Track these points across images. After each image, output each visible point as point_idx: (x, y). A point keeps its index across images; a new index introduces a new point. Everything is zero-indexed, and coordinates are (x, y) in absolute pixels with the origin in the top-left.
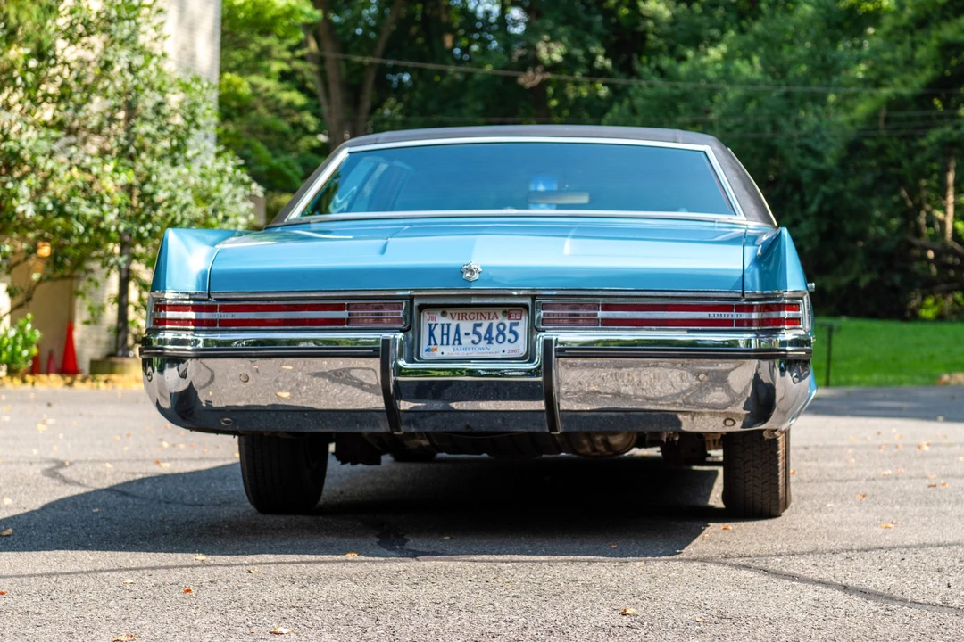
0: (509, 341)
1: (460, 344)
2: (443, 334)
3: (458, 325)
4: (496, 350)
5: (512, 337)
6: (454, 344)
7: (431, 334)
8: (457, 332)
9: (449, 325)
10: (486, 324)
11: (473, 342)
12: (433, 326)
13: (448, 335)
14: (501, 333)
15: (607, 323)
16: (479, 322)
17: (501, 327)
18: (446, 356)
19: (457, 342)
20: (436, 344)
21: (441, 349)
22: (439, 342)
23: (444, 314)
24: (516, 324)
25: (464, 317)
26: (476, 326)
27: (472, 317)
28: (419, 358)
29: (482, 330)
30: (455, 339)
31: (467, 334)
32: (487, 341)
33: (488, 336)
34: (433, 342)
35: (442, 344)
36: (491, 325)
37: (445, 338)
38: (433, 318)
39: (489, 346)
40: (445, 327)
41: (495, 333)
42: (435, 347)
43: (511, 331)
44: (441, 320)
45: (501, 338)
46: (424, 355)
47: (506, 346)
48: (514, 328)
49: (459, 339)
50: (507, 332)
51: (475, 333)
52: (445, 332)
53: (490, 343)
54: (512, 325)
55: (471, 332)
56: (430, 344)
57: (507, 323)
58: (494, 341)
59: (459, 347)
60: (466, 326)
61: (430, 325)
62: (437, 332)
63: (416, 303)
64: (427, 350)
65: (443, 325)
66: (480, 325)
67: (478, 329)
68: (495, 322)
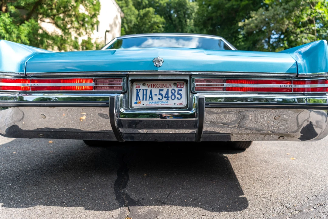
0: (178, 98)
1: (152, 100)
2: (143, 95)
3: (151, 90)
4: (171, 103)
5: (179, 97)
6: (149, 100)
7: (138, 95)
8: (151, 93)
9: (146, 90)
10: (165, 90)
11: (159, 99)
12: (138, 91)
13: (146, 95)
14: (173, 94)
15: (229, 90)
16: (162, 89)
17: (173, 91)
18: (145, 106)
19: (151, 99)
20: (140, 100)
21: (142, 102)
22: (141, 98)
23: (144, 84)
24: (181, 90)
25: (154, 86)
26: (160, 90)
27: (158, 87)
28: (131, 107)
29: (164, 93)
30: (150, 97)
31: (156, 95)
32: (166, 99)
33: (166, 96)
34: (138, 99)
35: (143, 100)
36: (168, 90)
37: (145, 96)
38: (139, 87)
39: (167, 101)
40: (145, 91)
41: (170, 94)
42: (140, 101)
43: (179, 94)
44: (142, 88)
45: (173, 97)
46: (134, 105)
47: (176, 101)
48: (180, 92)
49: (152, 97)
50: (176, 94)
51: (160, 94)
52: (145, 94)
53: (168, 99)
54: (179, 90)
55: (158, 94)
56: (137, 100)
57: (176, 89)
58: (170, 99)
59: (152, 101)
60: (155, 91)
61: (137, 90)
62: (141, 94)
63: (130, 78)
64: (136, 103)
65: (143, 90)
66: (162, 90)
67: (161, 92)
68: (170, 89)
